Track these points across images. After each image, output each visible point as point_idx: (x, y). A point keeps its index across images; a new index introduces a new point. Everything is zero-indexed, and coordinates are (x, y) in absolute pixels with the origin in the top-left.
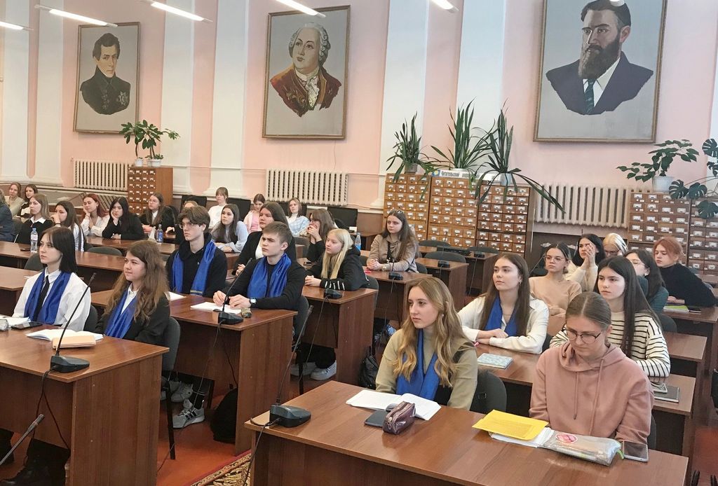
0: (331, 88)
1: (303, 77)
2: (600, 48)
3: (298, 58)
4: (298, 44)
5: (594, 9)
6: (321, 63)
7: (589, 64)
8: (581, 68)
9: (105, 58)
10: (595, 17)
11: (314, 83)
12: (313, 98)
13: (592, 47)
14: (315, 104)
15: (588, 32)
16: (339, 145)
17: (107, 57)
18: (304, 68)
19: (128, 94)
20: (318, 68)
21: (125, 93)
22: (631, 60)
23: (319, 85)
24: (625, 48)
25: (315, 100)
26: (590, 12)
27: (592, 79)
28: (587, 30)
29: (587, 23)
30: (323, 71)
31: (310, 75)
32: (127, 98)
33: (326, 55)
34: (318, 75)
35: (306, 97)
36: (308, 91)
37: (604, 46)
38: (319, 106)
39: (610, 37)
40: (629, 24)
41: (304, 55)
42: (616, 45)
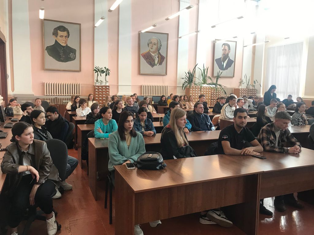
0: (162, 59)
1: (153, 55)
2: (225, 55)
3: (151, 48)
4: (151, 43)
5: (224, 45)
6: (159, 51)
7: (223, 58)
8: (222, 59)
9: (61, 37)
10: (224, 47)
11: (156, 57)
12: (156, 62)
13: (224, 54)
14: (157, 64)
15: (223, 51)
16: (164, 77)
17: (62, 36)
18: (153, 51)
19: (75, 54)
20: (158, 52)
21: (73, 54)
22: (230, 58)
23: (158, 57)
24: (229, 55)
25: (157, 62)
26: (223, 46)
27: (224, 62)
28: (223, 50)
29: (223, 48)
30: (159, 53)
31: (155, 54)
32: (74, 55)
33: (160, 48)
34: (158, 54)
35: (154, 61)
36: (155, 59)
37: (226, 54)
38: (158, 64)
39: (227, 52)
40: (230, 50)
41: (153, 47)
42: (228, 54)
